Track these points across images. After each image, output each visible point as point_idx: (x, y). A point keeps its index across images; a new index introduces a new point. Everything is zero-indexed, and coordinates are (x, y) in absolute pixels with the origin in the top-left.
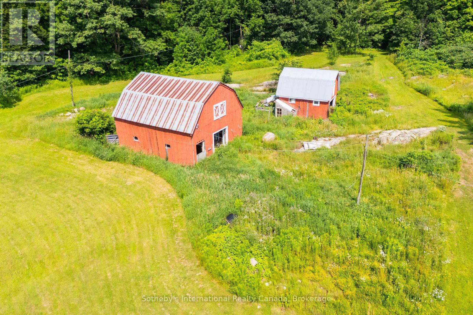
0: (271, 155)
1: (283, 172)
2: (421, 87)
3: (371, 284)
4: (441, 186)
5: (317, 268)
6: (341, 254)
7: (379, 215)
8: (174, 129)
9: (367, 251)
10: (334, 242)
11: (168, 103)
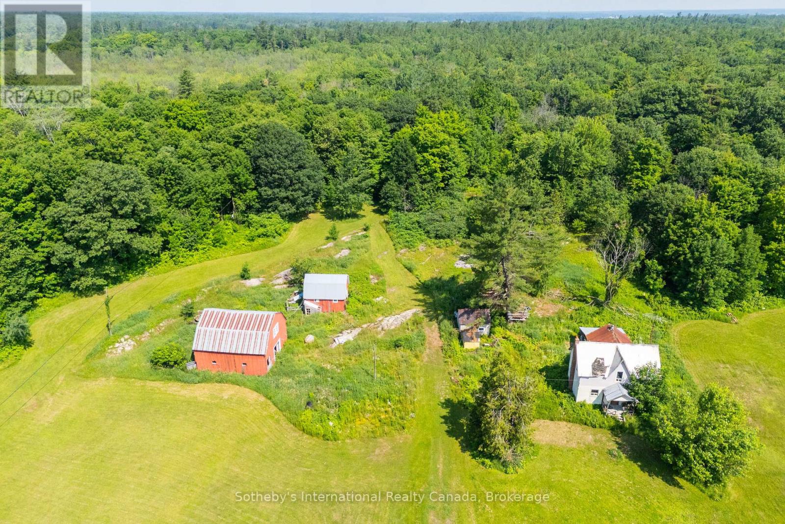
0: (315, 353)
1: (329, 367)
2: (409, 266)
3: (386, 418)
4: (416, 356)
5: (361, 418)
6: (371, 408)
7: (386, 383)
8: (251, 353)
9: (383, 404)
10: (367, 403)
11: (240, 334)
